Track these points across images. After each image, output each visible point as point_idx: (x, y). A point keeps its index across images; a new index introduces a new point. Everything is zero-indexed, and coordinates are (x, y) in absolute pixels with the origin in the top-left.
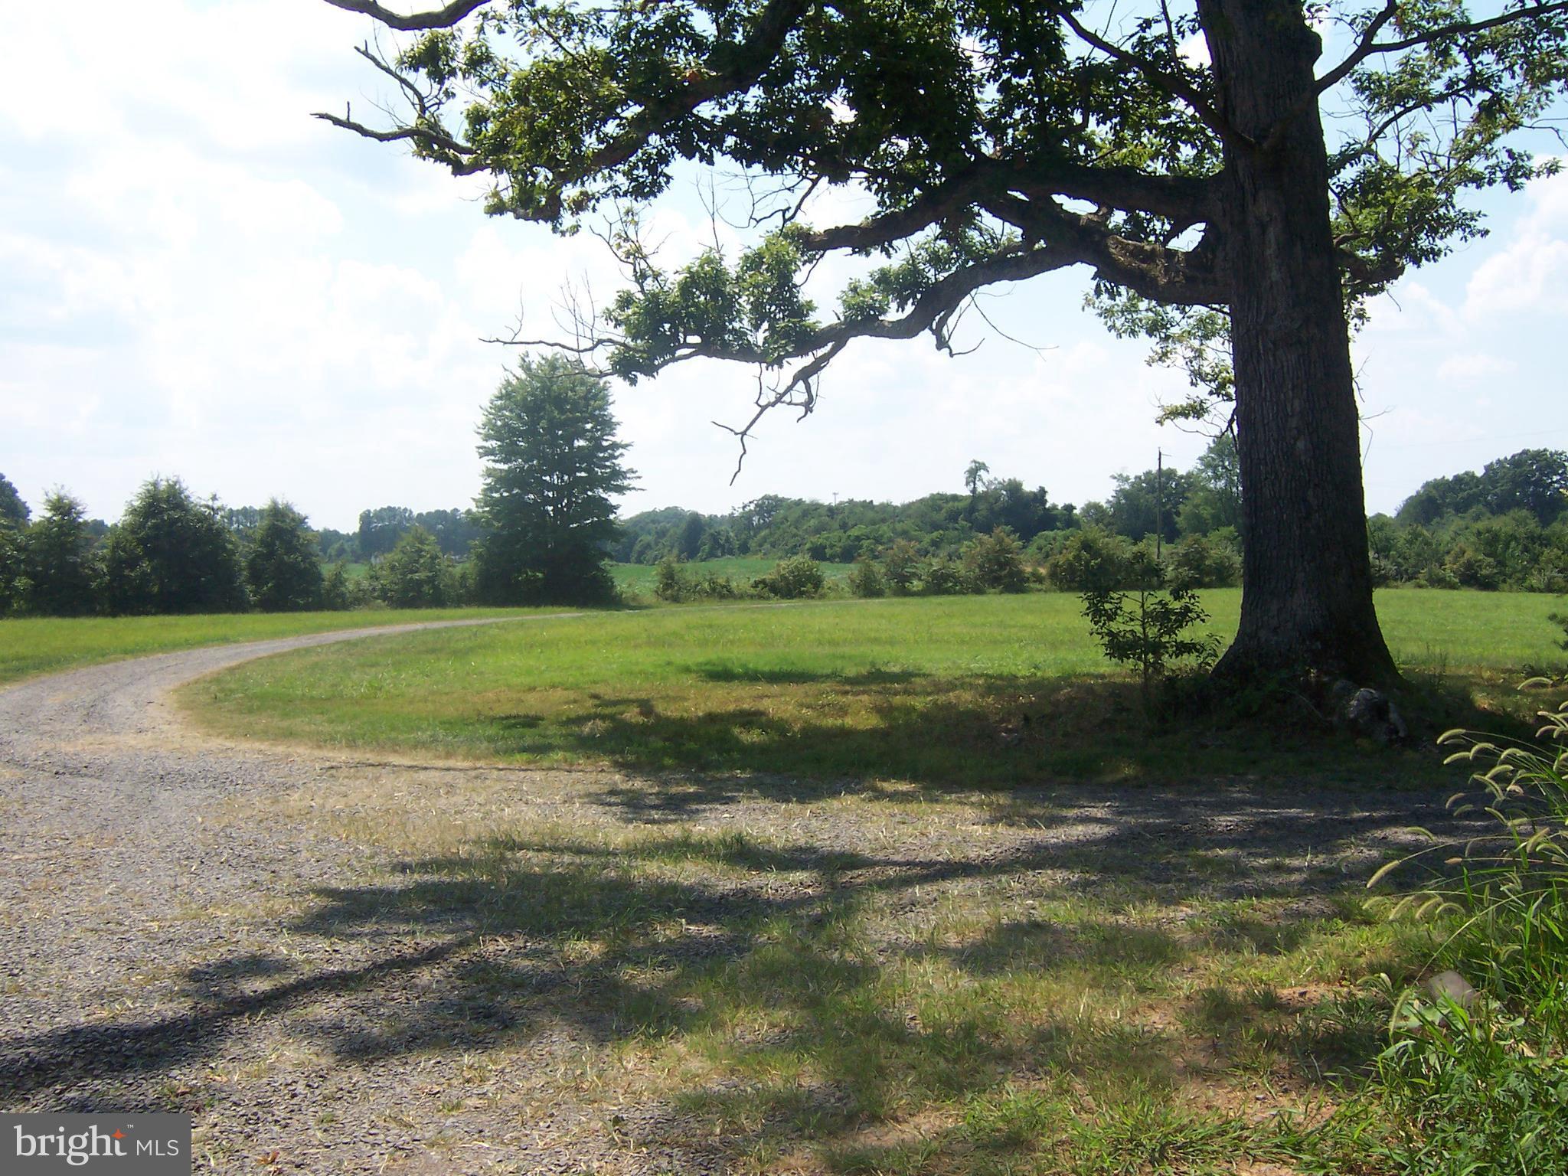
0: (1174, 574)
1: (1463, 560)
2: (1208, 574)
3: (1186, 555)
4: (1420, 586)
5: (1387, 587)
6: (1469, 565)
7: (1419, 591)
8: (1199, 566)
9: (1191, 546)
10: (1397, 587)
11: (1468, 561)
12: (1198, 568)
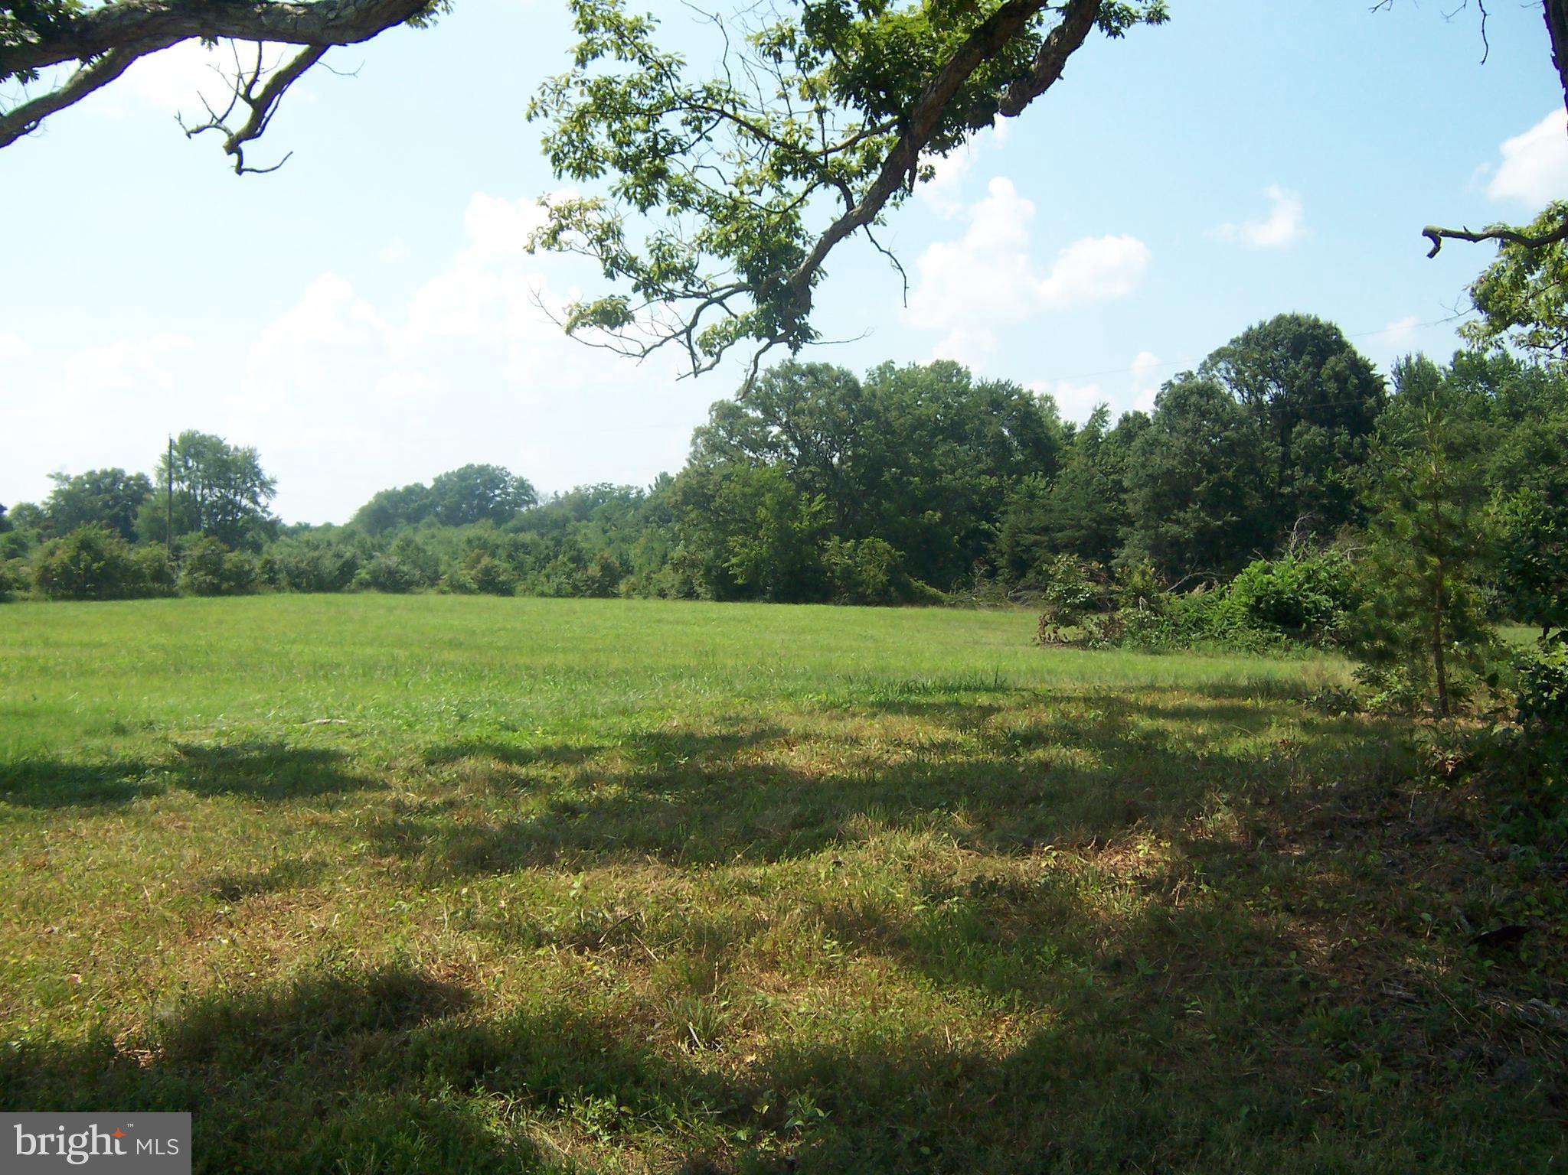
0: (188, 580)
1: (479, 567)
2: (228, 579)
3: (203, 556)
4: (443, 592)
5: (413, 593)
6: (487, 571)
7: (441, 597)
8: (216, 570)
9: (206, 548)
10: (420, 593)
11: (486, 566)
12: (214, 573)
